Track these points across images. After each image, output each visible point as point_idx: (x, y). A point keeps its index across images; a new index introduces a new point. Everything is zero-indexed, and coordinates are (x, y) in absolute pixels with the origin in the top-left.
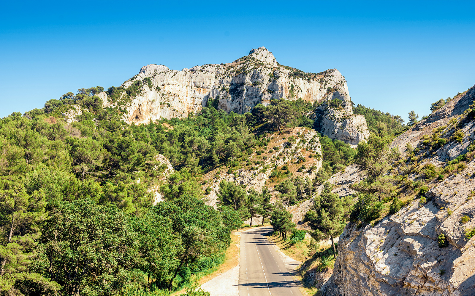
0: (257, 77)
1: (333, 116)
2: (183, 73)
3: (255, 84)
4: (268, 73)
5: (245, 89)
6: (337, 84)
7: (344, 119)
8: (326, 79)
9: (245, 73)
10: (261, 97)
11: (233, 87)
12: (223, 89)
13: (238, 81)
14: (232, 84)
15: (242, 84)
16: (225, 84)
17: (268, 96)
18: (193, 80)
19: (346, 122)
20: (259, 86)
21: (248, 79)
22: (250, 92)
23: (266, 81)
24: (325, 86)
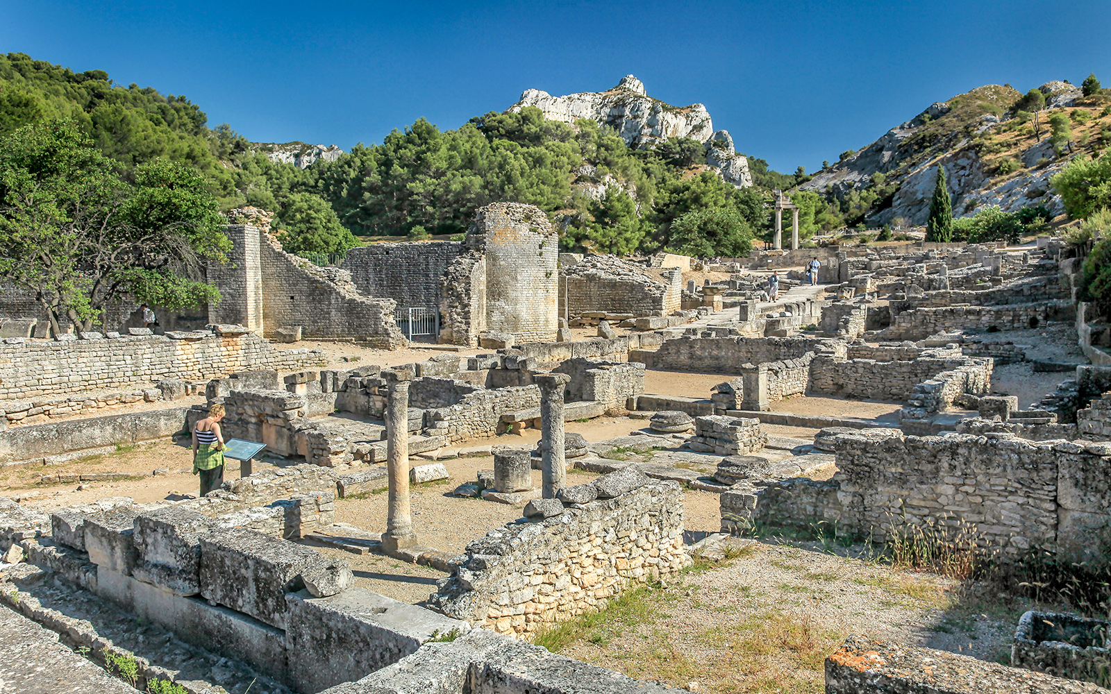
0: (637, 110)
1: (718, 156)
2: (562, 100)
3: (635, 117)
4: (648, 107)
5: (624, 121)
6: (703, 121)
7: (728, 160)
8: (692, 114)
9: (624, 105)
10: (640, 132)
11: (611, 119)
12: (601, 120)
13: (616, 113)
14: (609, 116)
15: (621, 116)
16: (603, 115)
17: (647, 131)
18: (570, 109)
19: (730, 163)
20: (639, 120)
21: (627, 111)
22: (629, 126)
23: (646, 115)
24: (691, 121)
